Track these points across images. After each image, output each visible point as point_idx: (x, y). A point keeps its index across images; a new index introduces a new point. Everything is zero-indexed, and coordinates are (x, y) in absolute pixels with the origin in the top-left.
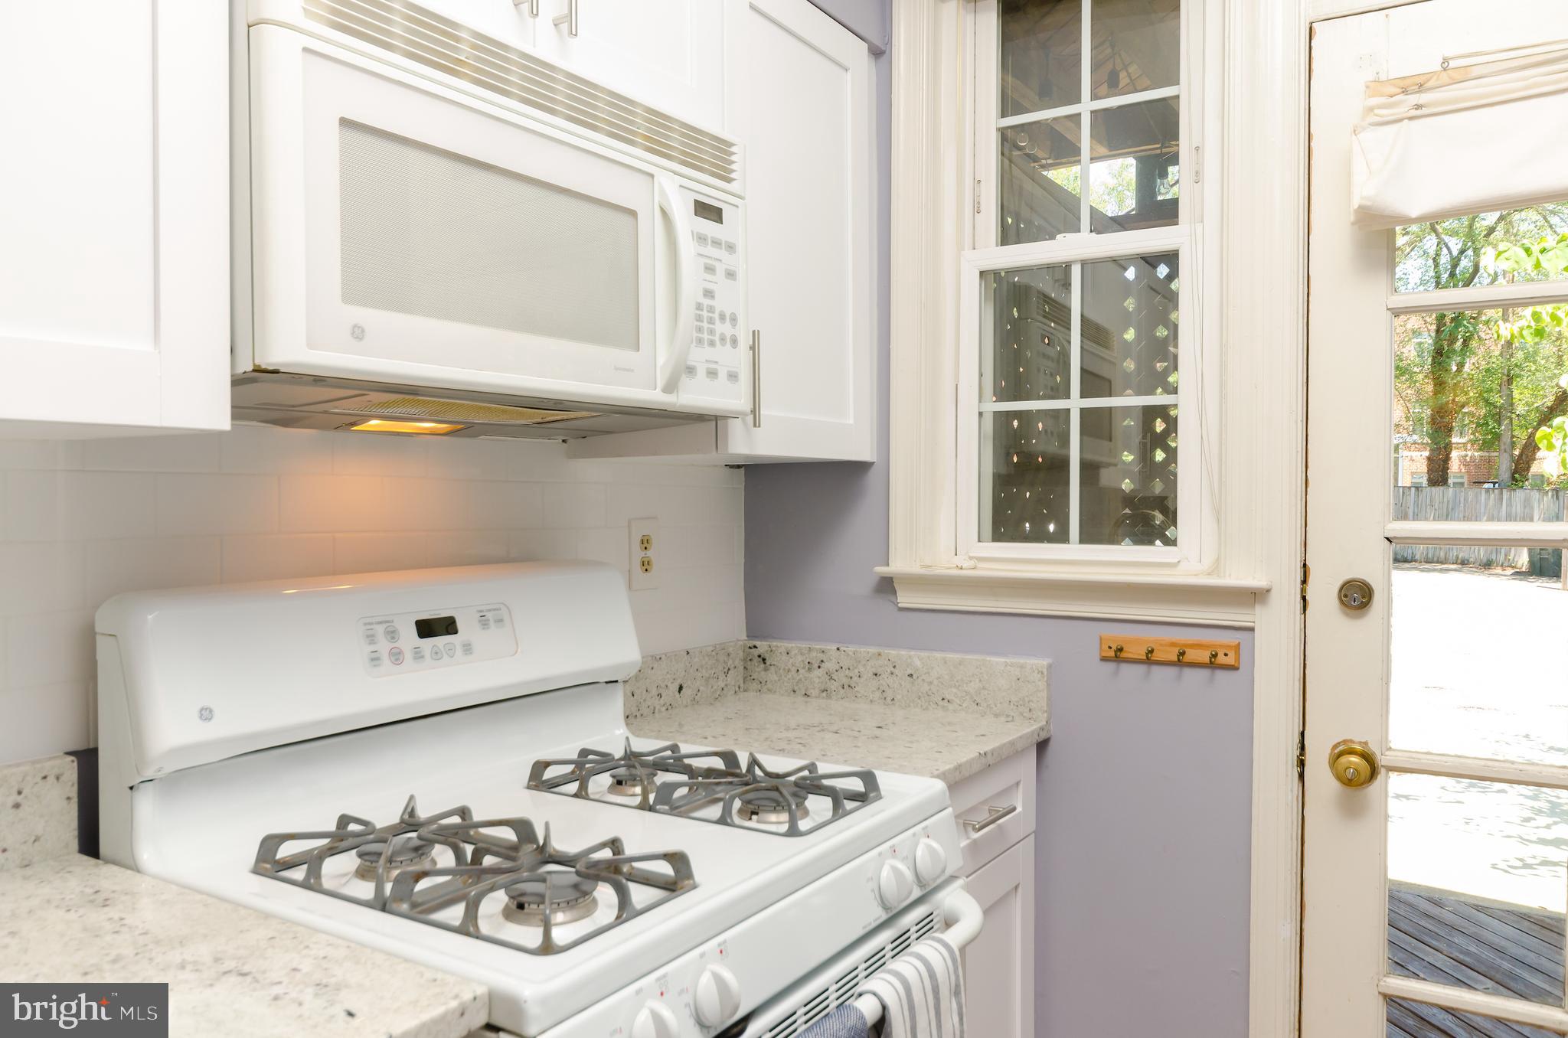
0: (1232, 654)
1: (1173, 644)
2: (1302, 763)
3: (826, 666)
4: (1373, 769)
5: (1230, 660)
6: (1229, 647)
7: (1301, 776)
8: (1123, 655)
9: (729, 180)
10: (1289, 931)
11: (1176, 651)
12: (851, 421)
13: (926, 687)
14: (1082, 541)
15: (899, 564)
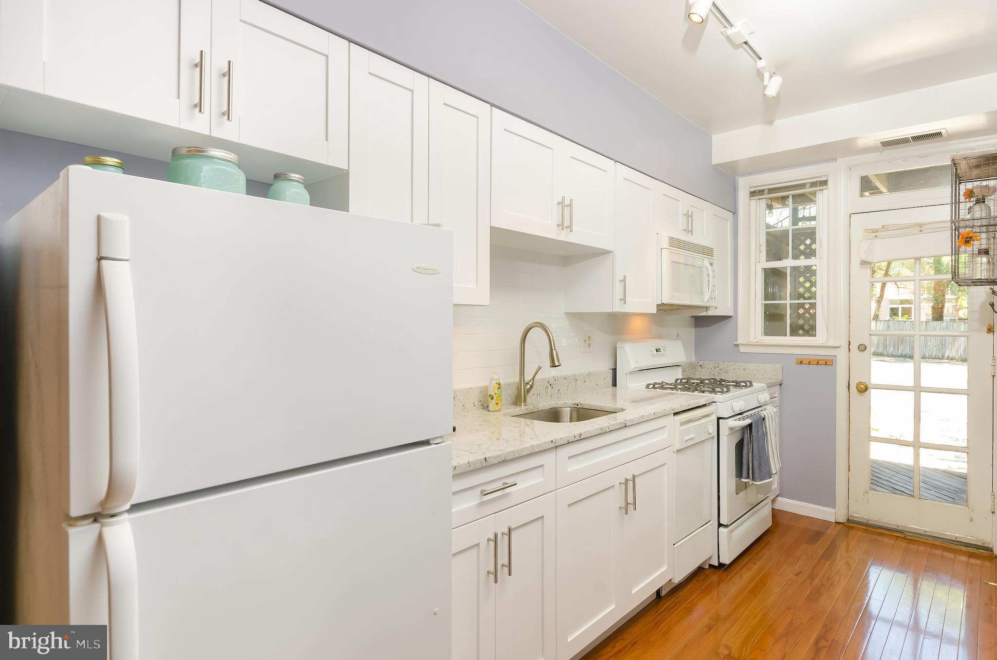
0: (831, 362)
1: (816, 360)
2: (849, 388)
3: (720, 367)
4: (867, 389)
5: (831, 363)
6: (830, 360)
7: (849, 390)
8: (802, 363)
9: (713, 256)
10: (846, 427)
11: (817, 361)
12: (730, 306)
13: (748, 372)
14: (790, 336)
15: (739, 342)
